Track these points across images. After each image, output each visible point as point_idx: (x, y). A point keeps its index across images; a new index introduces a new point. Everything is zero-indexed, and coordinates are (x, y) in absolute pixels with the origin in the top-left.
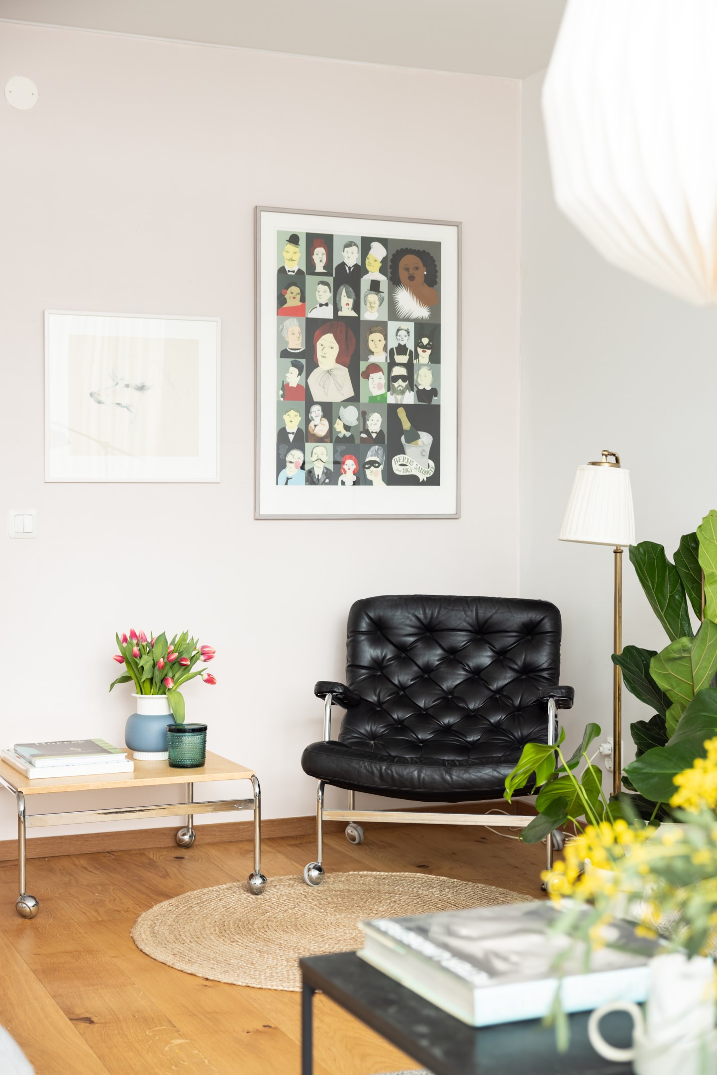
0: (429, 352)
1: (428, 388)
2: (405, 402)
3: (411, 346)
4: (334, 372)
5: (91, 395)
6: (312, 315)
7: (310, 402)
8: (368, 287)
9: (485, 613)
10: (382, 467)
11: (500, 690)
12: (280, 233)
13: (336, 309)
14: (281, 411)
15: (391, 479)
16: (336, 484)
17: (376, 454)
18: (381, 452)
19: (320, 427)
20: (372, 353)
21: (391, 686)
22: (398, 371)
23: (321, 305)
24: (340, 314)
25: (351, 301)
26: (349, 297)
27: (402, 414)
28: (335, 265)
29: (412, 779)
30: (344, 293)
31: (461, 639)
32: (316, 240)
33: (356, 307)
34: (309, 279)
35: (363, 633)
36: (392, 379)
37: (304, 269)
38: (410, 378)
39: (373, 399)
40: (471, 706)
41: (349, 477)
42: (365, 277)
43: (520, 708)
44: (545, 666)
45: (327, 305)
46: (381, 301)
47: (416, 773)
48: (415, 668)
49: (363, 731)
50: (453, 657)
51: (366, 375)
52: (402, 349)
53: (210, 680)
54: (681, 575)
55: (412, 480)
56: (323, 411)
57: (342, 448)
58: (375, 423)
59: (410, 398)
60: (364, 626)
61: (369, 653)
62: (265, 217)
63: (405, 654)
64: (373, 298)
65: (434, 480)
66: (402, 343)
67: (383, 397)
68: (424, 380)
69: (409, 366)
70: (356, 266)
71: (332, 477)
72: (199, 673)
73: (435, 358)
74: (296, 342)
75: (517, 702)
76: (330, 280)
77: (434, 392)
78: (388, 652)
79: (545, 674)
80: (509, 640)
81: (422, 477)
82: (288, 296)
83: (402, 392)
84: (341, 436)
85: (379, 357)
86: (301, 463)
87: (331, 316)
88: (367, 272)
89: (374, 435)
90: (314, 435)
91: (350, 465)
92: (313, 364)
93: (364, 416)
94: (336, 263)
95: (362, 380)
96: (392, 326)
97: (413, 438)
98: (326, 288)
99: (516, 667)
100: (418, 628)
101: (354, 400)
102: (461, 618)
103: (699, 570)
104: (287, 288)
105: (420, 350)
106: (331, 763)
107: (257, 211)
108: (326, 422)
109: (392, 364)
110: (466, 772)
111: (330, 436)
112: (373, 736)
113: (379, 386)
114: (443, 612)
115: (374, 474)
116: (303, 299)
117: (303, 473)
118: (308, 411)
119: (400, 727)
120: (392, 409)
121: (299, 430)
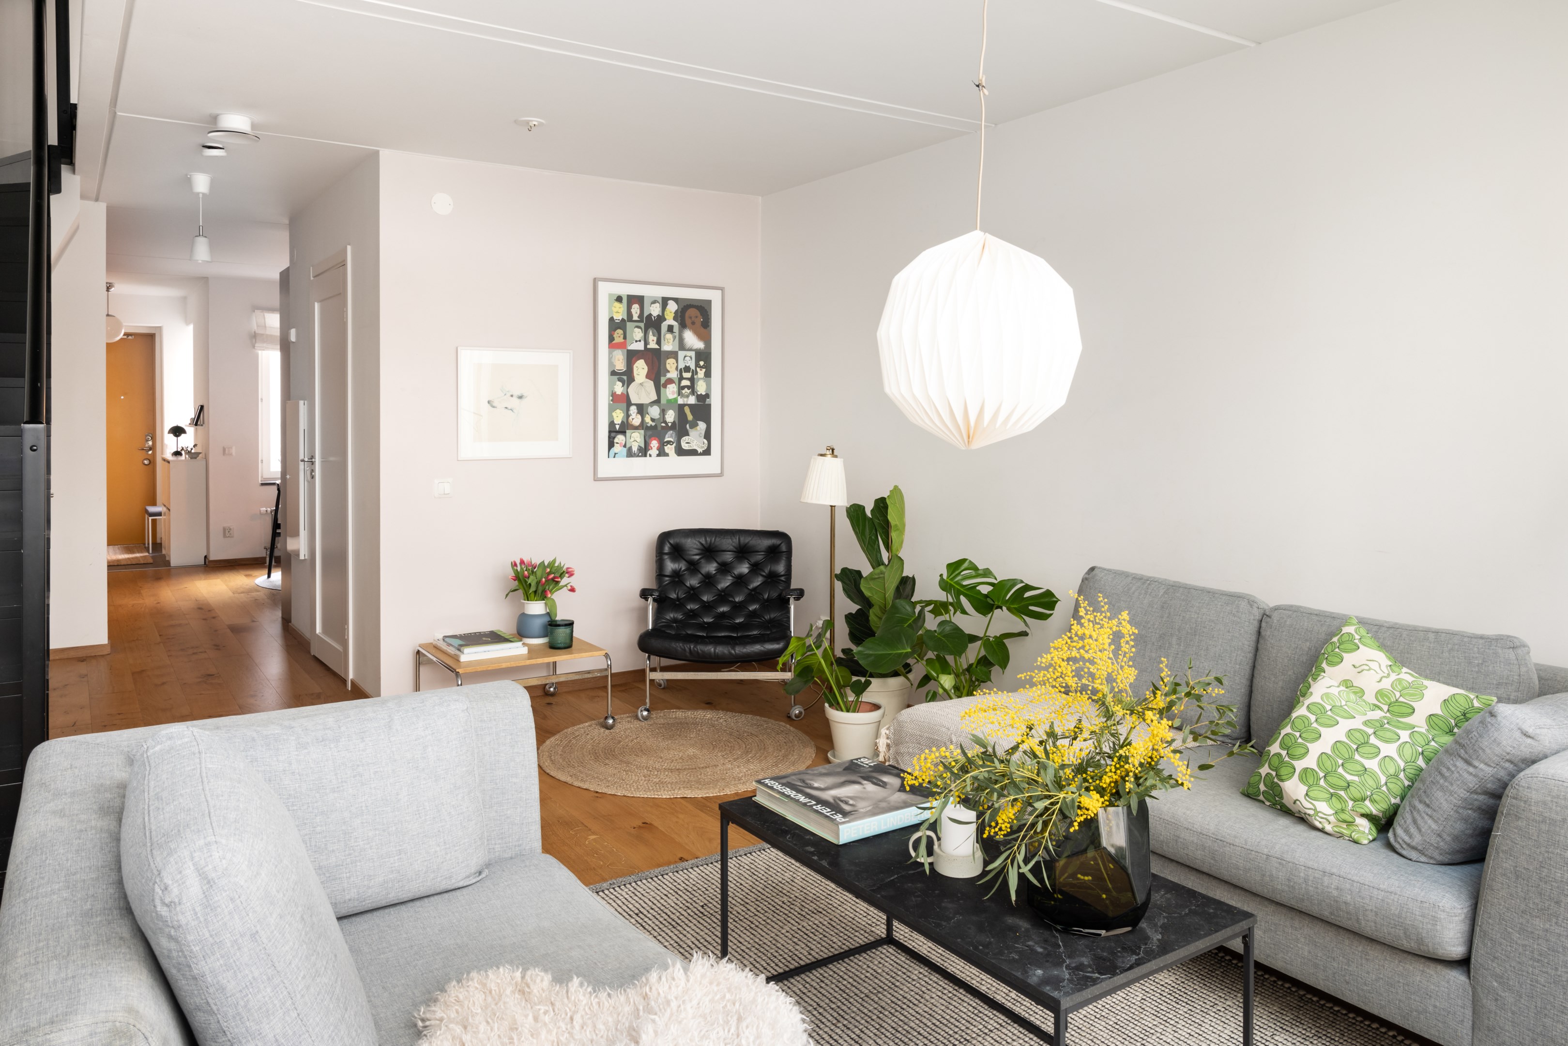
0: (704, 370)
1: (704, 393)
2: (689, 403)
3: (693, 367)
4: (644, 384)
5: (489, 402)
6: (630, 348)
7: (629, 404)
8: (666, 329)
9: (744, 540)
10: (674, 444)
11: (755, 589)
12: (610, 295)
13: (646, 343)
14: (611, 410)
15: (681, 452)
16: (646, 456)
17: (671, 437)
18: (674, 435)
19: (636, 420)
20: (669, 372)
21: (686, 588)
22: (685, 383)
23: (636, 341)
24: (648, 347)
25: (655, 339)
26: (654, 336)
27: (687, 410)
28: (645, 315)
29: (710, 654)
30: (651, 333)
31: (728, 557)
32: (633, 299)
33: (659, 342)
34: (629, 324)
35: (666, 554)
36: (681, 388)
37: (626, 319)
38: (692, 387)
39: (669, 401)
40: (737, 600)
41: (654, 451)
42: (664, 323)
43: (768, 600)
44: (783, 573)
45: (640, 341)
46: (674, 338)
47: (713, 649)
48: (700, 576)
49: (668, 618)
50: (724, 568)
51: (665, 386)
52: (687, 369)
53: (572, 590)
54: (876, 524)
55: (693, 453)
56: (637, 409)
57: (650, 433)
58: (671, 416)
59: (692, 400)
60: (667, 549)
61: (670, 566)
62: (601, 285)
63: (693, 567)
64: (669, 336)
65: (707, 452)
66: (688, 365)
67: (676, 400)
68: (701, 388)
69: (692, 380)
70: (658, 316)
71: (644, 451)
72: (566, 586)
73: (708, 375)
74: (621, 366)
75: (766, 596)
76: (642, 325)
77: (707, 396)
78: (682, 566)
79: (783, 578)
80: (759, 557)
81: (700, 450)
82: (615, 336)
83: (688, 396)
84: (649, 425)
85: (673, 374)
86: (624, 443)
87: (643, 349)
88: (665, 320)
89: (670, 424)
90: (632, 425)
91: (654, 444)
92: (631, 379)
93: (663, 412)
94: (646, 314)
95: (662, 389)
96: (681, 354)
97: (694, 425)
98: (640, 330)
99: (764, 574)
100: (702, 550)
101: (657, 402)
102: (729, 543)
103: (887, 523)
104: (615, 330)
105: (698, 369)
106: (656, 643)
107: (595, 281)
108: (639, 417)
109: (681, 378)
110: (744, 648)
111: (643, 425)
112: (675, 620)
113: (673, 393)
114: (718, 539)
115: (670, 449)
116: (625, 338)
117: (625, 450)
118: (628, 410)
119: (693, 614)
120: (681, 407)
121: (622, 422)
